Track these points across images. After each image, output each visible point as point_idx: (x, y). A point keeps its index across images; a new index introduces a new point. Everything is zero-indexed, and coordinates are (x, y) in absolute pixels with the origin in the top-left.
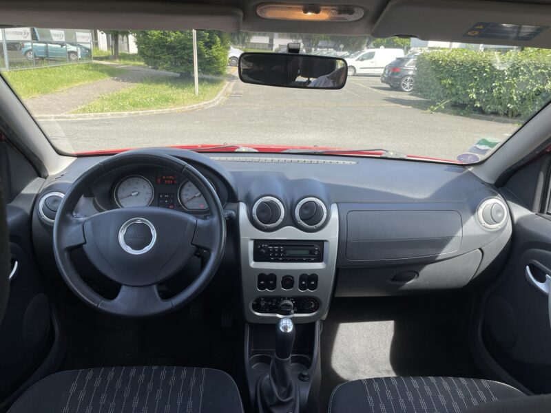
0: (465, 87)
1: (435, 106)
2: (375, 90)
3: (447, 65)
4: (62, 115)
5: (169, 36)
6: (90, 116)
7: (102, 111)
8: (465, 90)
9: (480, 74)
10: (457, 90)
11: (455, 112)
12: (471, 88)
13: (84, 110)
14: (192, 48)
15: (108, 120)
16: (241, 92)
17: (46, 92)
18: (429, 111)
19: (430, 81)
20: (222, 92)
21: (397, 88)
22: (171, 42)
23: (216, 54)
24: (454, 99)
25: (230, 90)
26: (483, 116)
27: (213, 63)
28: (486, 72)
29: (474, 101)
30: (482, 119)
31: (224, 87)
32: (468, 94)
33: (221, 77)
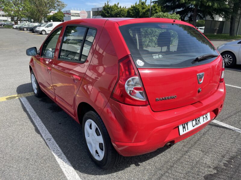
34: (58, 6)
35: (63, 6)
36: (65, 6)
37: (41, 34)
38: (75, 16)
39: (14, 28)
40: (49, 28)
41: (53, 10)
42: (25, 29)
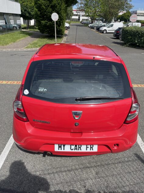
0: (134, 39)
1: (126, 45)
2: (111, 39)
3: (130, 32)
4: (22, 49)
5: (48, 23)
6: (29, 49)
7: (32, 48)
8: (134, 40)
9: (139, 35)
10: (132, 40)
11: (132, 46)
12: (136, 39)
13: (27, 48)
14: (54, 27)
15: (34, 50)
16: (69, 40)
17: (14, 42)
18: (124, 46)
19: (125, 37)
20: (63, 41)
21: (118, 38)
22: (48, 25)
23: (61, 29)
24: (131, 43)
25: (65, 40)
26: (139, 48)
27: (60, 32)
28: (140, 34)
29: (136, 43)
30: (139, 49)
31: (63, 39)
32: (135, 41)
33: (63, 36)
34: (127, 7)
35: (131, 7)
36: (132, 7)
37: (103, 33)
38: (140, 16)
39: (89, 27)
40: (110, 28)
41: (122, 11)
42: (95, 28)
